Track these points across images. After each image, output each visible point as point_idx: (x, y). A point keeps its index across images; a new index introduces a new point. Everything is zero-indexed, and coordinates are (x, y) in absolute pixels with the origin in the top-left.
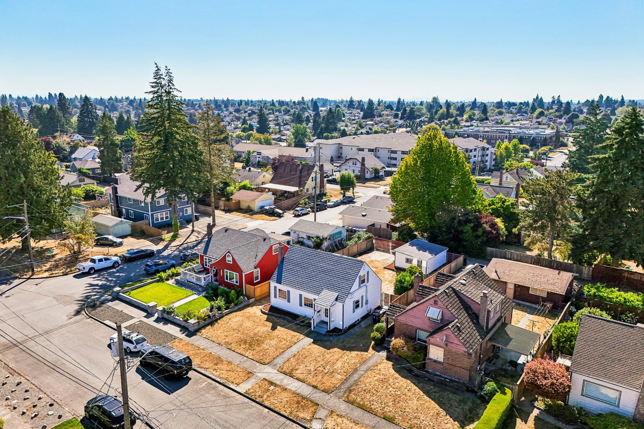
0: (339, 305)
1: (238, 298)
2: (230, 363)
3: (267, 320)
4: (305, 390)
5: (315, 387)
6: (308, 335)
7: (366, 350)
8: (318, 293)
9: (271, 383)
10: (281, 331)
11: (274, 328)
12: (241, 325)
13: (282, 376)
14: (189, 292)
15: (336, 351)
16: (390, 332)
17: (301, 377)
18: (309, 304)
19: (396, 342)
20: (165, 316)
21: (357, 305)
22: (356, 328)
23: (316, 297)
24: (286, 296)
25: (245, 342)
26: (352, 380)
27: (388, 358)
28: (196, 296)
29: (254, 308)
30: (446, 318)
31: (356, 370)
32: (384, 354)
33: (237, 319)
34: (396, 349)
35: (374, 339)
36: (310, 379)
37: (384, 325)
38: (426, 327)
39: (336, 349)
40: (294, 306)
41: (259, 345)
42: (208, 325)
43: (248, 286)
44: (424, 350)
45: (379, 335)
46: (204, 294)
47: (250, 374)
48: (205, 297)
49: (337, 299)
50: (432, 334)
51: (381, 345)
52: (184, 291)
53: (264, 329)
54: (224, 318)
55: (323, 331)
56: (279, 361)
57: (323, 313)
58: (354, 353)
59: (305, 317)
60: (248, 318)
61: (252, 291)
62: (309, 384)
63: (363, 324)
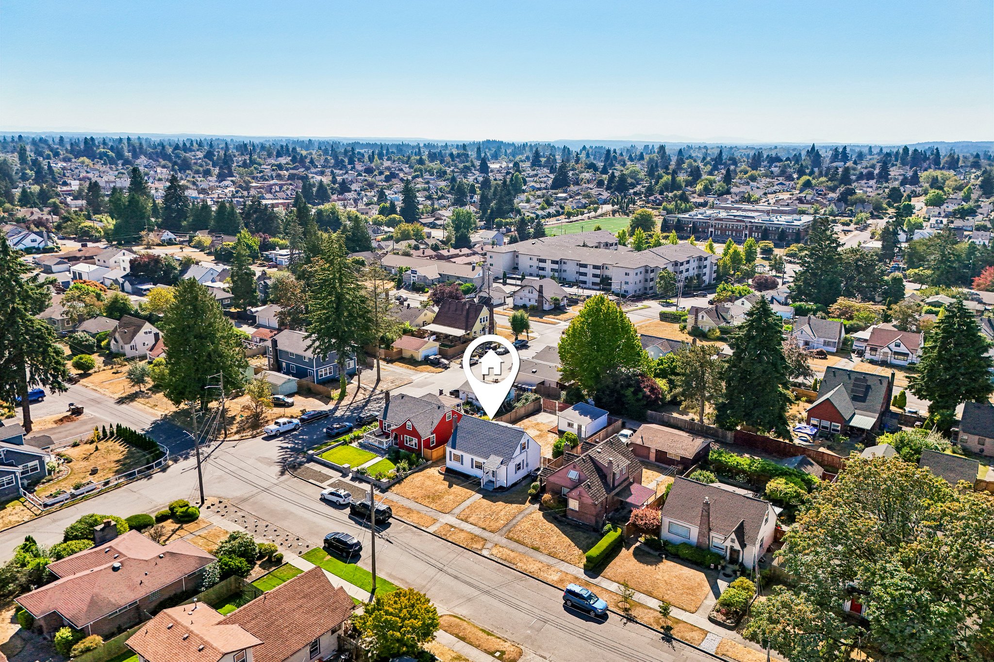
0: (504, 467)
1: (418, 460)
2: (418, 512)
3: (444, 480)
4: (477, 531)
5: (484, 529)
6: (478, 492)
7: (524, 504)
8: (487, 458)
9: (452, 526)
10: (456, 488)
11: (450, 486)
12: (423, 484)
13: (460, 521)
14: (372, 454)
15: (500, 504)
16: (543, 490)
17: (474, 522)
18: (479, 466)
19: (547, 496)
20: (359, 475)
21: (518, 467)
22: (518, 487)
23: (485, 461)
24: (460, 459)
25: (429, 497)
26: (511, 524)
27: (540, 509)
28: (379, 459)
29: (432, 469)
30: (582, 478)
31: (515, 517)
32: (537, 506)
33: (419, 479)
34: (546, 502)
35: (530, 494)
36: (481, 523)
37: (538, 483)
38: (568, 485)
39: (500, 503)
40: (466, 467)
41: (440, 499)
42: (396, 483)
43: (426, 450)
44: (565, 502)
45: (534, 491)
46: (387, 456)
47: (435, 521)
48: (388, 459)
49: (502, 463)
50: (572, 489)
51: (535, 499)
52: (369, 454)
53: (442, 487)
54: (409, 478)
55: (491, 489)
56: (457, 511)
57: (490, 474)
58: (514, 506)
59: (476, 477)
60: (429, 477)
61: (429, 454)
62: (480, 527)
63: (524, 483)
